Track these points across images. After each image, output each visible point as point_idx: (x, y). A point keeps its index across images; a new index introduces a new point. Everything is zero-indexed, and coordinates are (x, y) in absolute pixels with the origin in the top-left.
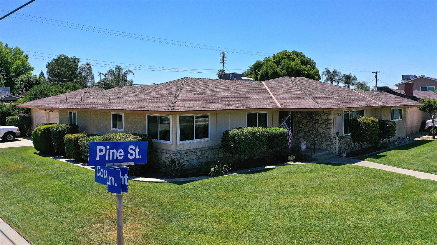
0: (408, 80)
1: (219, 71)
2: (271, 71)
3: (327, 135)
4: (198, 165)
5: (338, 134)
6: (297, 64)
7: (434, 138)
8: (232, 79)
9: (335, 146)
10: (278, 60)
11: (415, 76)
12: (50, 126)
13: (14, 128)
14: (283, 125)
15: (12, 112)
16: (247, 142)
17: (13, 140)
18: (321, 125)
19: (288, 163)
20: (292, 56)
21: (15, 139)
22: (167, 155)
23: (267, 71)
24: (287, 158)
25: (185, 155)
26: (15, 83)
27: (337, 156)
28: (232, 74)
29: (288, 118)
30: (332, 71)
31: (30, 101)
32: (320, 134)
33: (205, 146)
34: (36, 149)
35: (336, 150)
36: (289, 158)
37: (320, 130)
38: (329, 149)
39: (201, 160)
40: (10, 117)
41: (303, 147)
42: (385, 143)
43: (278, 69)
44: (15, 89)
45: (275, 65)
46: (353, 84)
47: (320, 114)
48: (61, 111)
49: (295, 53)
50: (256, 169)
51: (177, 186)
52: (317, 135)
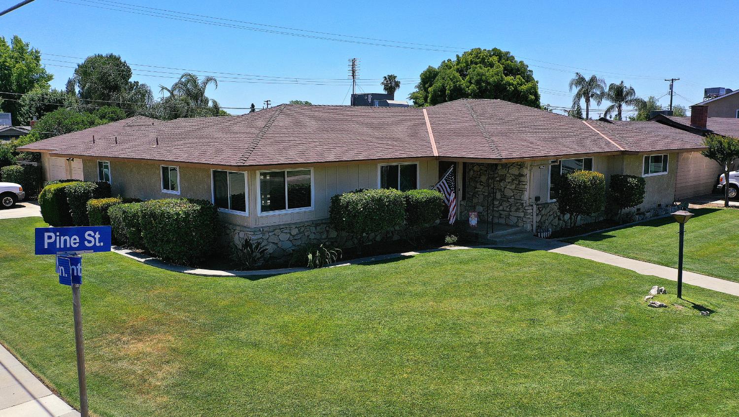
0: (715, 97)
1: (385, 77)
2: (449, 86)
3: (518, 201)
4: (292, 250)
5: (537, 199)
6: (497, 74)
7: (727, 205)
8: (372, 104)
9: (531, 220)
10: (464, 66)
11: (729, 91)
12: (65, 184)
13: (15, 187)
14: (442, 184)
15: (12, 159)
16: (367, 214)
17: (14, 206)
18: (510, 184)
19: (443, 247)
20: (489, 59)
21: (16, 204)
22: (242, 235)
23: (443, 86)
24: (444, 239)
25: (270, 234)
26: (21, 104)
27: (534, 235)
28: (373, 94)
29: (449, 174)
30: (587, 79)
31: (41, 139)
32: (508, 199)
33: (304, 220)
34: (46, 222)
35: (532, 226)
36: (448, 239)
37: (508, 193)
38: (521, 224)
39: (299, 242)
40: (8, 167)
41: (473, 221)
42: (628, 214)
43: (463, 83)
44: (20, 113)
45: (457, 75)
46: (628, 103)
47: (508, 165)
48: (87, 160)
49: (497, 53)
50: (384, 257)
51: (248, 281)
52: (504, 201)
